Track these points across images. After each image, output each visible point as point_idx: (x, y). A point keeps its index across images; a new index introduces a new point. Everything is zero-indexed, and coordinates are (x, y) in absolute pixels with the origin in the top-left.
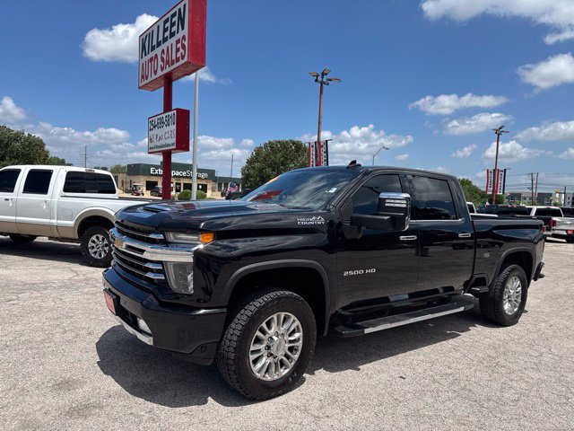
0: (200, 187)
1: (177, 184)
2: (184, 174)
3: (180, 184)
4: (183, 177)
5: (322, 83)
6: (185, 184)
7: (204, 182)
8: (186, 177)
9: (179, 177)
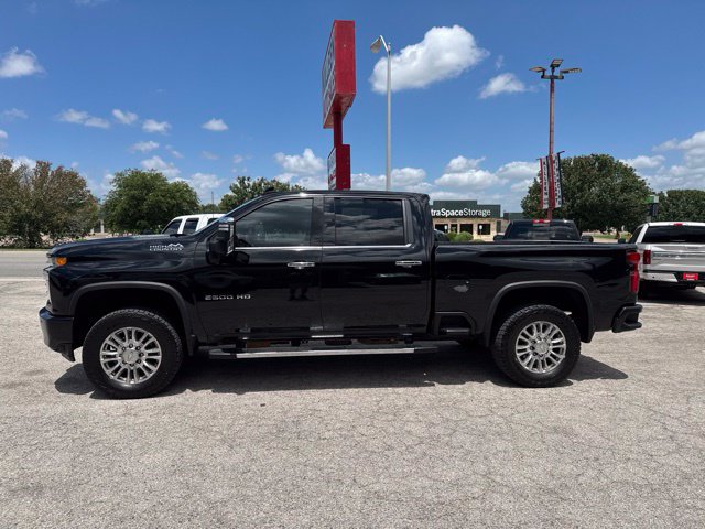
0: (481, 227)
1: (452, 226)
2: (461, 213)
3: (456, 225)
4: (459, 217)
5: (553, 78)
6: (462, 225)
7: (486, 221)
8: (463, 217)
9: (455, 217)
